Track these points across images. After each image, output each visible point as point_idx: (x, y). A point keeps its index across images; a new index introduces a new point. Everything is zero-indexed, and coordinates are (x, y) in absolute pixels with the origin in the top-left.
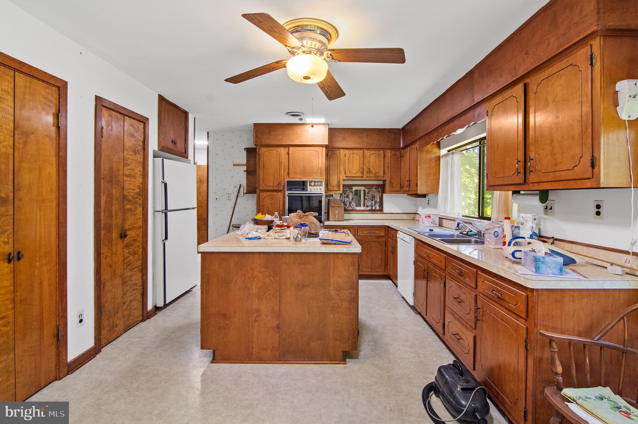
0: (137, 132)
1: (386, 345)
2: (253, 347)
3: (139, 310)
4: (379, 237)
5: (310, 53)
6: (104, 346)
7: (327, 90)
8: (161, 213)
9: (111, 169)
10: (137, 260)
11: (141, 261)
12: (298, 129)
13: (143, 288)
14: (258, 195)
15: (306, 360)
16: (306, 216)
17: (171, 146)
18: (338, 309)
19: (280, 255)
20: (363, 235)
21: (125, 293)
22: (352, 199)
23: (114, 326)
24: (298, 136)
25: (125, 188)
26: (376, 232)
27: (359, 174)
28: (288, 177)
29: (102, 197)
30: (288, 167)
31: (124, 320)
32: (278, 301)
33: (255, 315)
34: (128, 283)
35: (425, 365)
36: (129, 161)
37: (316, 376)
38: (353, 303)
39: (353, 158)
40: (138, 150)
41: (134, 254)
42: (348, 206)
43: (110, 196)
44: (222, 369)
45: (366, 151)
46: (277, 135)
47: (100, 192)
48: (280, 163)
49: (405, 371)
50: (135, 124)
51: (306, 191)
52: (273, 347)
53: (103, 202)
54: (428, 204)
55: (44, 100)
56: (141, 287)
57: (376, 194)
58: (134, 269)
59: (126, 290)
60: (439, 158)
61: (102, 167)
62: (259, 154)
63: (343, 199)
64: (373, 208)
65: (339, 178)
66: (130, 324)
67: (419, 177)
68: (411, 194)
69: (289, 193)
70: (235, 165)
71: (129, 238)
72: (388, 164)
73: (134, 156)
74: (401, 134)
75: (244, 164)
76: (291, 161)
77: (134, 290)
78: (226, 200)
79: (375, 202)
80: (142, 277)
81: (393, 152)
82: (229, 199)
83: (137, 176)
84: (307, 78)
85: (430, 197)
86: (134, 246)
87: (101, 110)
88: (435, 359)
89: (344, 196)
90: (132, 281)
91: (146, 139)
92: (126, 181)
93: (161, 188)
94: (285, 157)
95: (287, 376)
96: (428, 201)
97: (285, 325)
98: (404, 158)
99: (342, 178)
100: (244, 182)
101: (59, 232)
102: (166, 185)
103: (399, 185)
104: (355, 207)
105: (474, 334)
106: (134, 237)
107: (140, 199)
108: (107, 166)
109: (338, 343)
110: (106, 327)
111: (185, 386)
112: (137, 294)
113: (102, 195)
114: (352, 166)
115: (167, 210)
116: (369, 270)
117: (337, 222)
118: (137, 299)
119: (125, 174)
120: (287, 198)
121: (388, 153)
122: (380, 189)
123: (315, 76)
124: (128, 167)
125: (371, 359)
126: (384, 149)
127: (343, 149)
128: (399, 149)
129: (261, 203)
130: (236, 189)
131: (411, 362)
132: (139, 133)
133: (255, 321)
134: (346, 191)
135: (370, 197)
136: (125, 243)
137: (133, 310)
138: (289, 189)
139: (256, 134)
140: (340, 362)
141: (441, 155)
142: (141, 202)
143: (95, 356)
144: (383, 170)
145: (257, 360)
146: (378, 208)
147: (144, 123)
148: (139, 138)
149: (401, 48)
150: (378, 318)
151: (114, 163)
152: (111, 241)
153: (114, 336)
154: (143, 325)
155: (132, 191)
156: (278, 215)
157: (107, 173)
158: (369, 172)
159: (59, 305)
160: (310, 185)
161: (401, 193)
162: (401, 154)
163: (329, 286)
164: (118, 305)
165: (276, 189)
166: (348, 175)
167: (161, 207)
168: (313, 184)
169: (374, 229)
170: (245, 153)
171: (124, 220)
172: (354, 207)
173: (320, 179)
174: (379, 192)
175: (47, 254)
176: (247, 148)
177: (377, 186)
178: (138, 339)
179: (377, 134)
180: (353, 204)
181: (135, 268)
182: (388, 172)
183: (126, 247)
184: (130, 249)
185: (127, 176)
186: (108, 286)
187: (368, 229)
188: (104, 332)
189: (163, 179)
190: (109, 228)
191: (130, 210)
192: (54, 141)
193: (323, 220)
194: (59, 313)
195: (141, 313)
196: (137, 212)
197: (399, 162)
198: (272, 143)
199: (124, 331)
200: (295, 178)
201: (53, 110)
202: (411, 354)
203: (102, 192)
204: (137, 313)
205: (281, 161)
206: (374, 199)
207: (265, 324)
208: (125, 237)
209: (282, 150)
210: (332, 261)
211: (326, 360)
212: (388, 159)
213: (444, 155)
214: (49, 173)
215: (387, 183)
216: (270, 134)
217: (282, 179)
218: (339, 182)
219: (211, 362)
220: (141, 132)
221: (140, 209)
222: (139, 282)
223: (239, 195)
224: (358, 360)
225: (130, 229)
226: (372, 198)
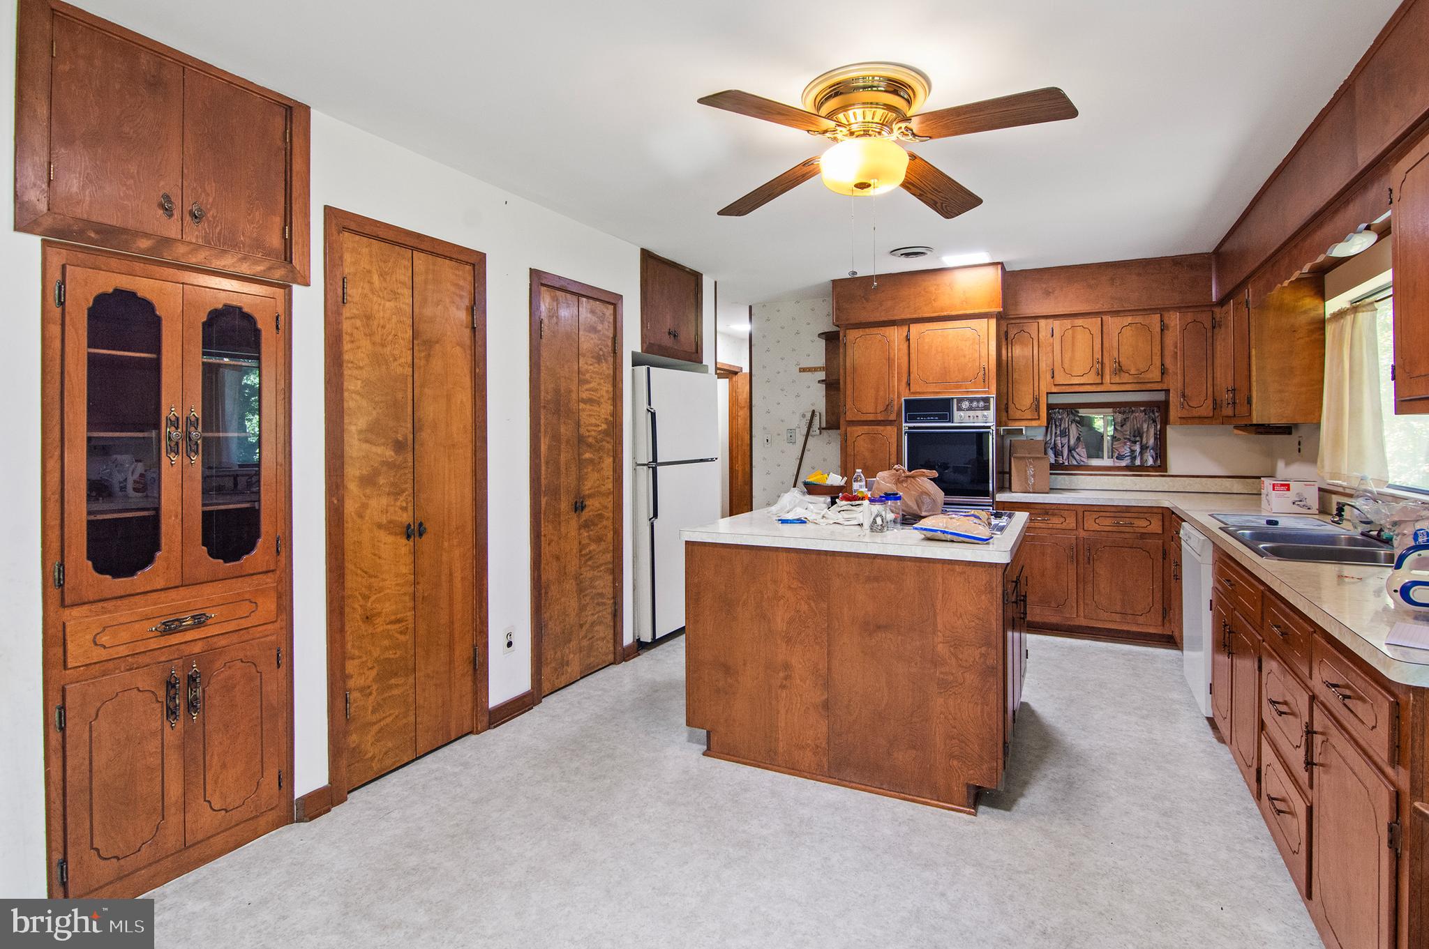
0: (602, 322)
1: (1097, 796)
2: (779, 738)
3: (608, 642)
4: (1143, 536)
5: (866, 133)
6: (547, 695)
7: (934, 198)
8: (645, 467)
9: (557, 391)
10: (605, 551)
11: (611, 554)
12: (930, 283)
13: (615, 603)
14: (843, 432)
15: (884, 787)
16: (912, 479)
17: (667, 341)
18: (956, 686)
19: (828, 557)
20: (1097, 527)
21: (582, 609)
22: (1078, 439)
23: (564, 663)
24: (930, 299)
25: (582, 423)
26: (1138, 523)
27: (1092, 378)
28: (907, 391)
29: (542, 438)
30: (907, 369)
31: (582, 655)
32: (826, 651)
33: (782, 674)
34: (589, 591)
35: (1186, 863)
36: (588, 376)
37: (897, 823)
38: (991, 680)
39: (1073, 338)
40: (604, 355)
41: (599, 539)
42: (1065, 457)
43: (556, 437)
44: (718, 770)
45: (1107, 319)
46: (883, 301)
47: (539, 431)
48: (890, 361)
49: (1120, 863)
50: (599, 308)
51: (949, 422)
52: (817, 747)
53: (543, 448)
54: (1299, 451)
55: (452, 289)
56: (612, 601)
57: (1145, 426)
58: (598, 567)
59: (585, 603)
60: (1320, 325)
61: (542, 388)
62: (845, 344)
63: (1051, 439)
64: (1138, 462)
65: (1036, 389)
66: (592, 665)
67: (1254, 379)
68: (1246, 425)
69: (910, 428)
70: (803, 370)
71: (589, 512)
72: (1176, 347)
73: (596, 365)
74: (1214, 269)
75: (820, 368)
76: (913, 356)
77: (598, 604)
78: (787, 444)
79: (1144, 448)
80: (614, 583)
81: (1190, 317)
82: (791, 440)
83: (602, 400)
84: (862, 186)
85: (1303, 432)
86: (599, 526)
87: (540, 292)
88: (1223, 855)
89: (1056, 433)
90: (594, 587)
91: (618, 335)
92: (584, 410)
93: (644, 420)
94: (901, 346)
95: (836, 809)
96: (1299, 444)
97: (839, 704)
98: (1223, 329)
99: (1044, 390)
100: (821, 405)
101: (476, 497)
102: (653, 415)
103: (1210, 402)
104: (1085, 460)
105: (1309, 801)
106: (599, 510)
107: (608, 442)
108: (551, 386)
109: (955, 763)
110: (551, 662)
111: (649, 783)
112: (604, 613)
113: (542, 435)
114: (1072, 359)
115: (656, 462)
116: (1117, 617)
117: (1031, 495)
118: (605, 621)
119: (582, 399)
120: (906, 437)
121: (1174, 319)
122: (1157, 414)
123: (878, 180)
124: (587, 386)
125: (1042, 817)
126: (1161, 310)
127: (1047, 319)
128: (1207, 306)
129: (850, 450)
130: (805, 419)
131: (1148, 846)
132: (606, 324)
133: (783, 687)
134: (1061, 420)
135: (1128, 433)
136: (582, 520)
137: (597, 640)
138: (911, 418)
139: (837, 302)
140: (962, 808)
141: (1327, 316)
142: (610, 447)
143: (532, 708)
144: (1158, 363)
145: (786, 768)
146: (1150, 462)
147: (615, 305)
148: (606, 333)
149: (1053, 88)
150: (1101, 733)
151: (563, 380)
152: (557, 515)
153: (564, 680)
154: (615, 669)
155: (594, 428)
156: (862, 475)
157: (549, 397)
158: (1120, 372)
159: (476, 613)
160: (959, 409)
161: (1217, 424)
162: (1213, 318)
163: (934, 633)
164: (571, 628)
165: (882, 419)
166: (1060, 379)
167: (646, 457)
168: (965, 405)
169: (1127, 515)
170: (822, 343)
171: (580, 479)
172: (1083, 459)
173: (985, 392)
174: (1154, 421)
175: (459, 531)
176: (822, 334)
177: (1149, 406)
178: (600, 693)
179: (1139, 275)
180: (1082, 451)
181: (601, 565)
182: (1174, 367)
183: (585, 528)
184: (591, 530)
185: (585, 401)
186: (554, 591)
187: (1112, 514)
188: (546, 671)
189: (650, 404)
190: (555, 493)
191: (591, 461)
192: (468, 352)
193: (991, 489)
194: (476, 627)
195: (612, 649)
196: (604, 465)
197: (1210, 341)
198: (871, 320)
199: (581, 674)
200: (923, 393)
201: (466, 302)
202: (1158, 829)
203: (542, 430)
204: (605, 647)
205: (892, 356)
206: (1138, 439)
207: (801, 696)
208: (582, 510)
209: (894, 333)
210: (940, 580)
211: (930, 797)
212: (1173, 336)
213: (1334, 314)
214: (461, 402)
215: (1174, 399)
216: (867, 300)
217: (894, 394)
218: (1037, 400)
219: (704, 754)
220: (609, 322)
221: (608, 461)
222: (609, 591)
223: (811, 432)
224: (1008, 813)
225: (590, 496)
226: (1134, 436)
